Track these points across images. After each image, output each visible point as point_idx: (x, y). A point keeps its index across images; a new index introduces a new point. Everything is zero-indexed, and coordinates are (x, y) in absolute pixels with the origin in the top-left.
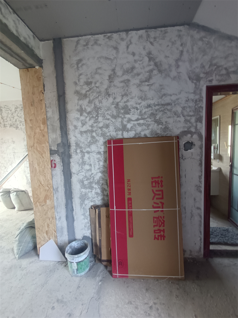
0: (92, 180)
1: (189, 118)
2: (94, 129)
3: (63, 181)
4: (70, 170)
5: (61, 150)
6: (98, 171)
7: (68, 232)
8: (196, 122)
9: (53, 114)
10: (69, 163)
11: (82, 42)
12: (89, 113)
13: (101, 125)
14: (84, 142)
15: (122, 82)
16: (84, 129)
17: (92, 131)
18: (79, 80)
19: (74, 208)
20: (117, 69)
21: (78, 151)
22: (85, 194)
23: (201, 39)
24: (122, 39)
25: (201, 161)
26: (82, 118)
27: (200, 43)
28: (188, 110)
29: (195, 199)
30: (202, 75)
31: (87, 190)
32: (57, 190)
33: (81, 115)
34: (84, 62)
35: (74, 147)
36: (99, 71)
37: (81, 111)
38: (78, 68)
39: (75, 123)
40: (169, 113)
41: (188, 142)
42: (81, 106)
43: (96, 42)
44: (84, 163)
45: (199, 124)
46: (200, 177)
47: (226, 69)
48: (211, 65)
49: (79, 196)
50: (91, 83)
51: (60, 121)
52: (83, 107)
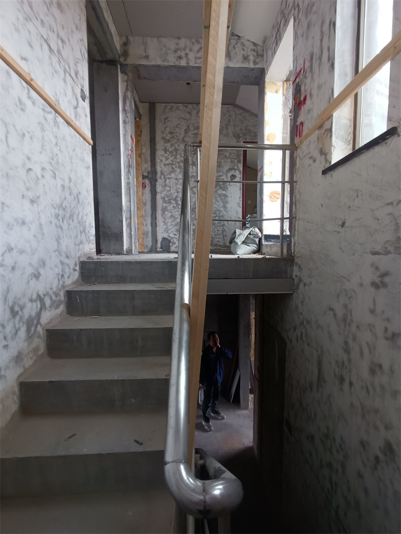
0: (171, 198)
1: (233, 160)
2: (174, 163)
3: (150, 198)
4: (156, 190)
5: (150, 176)
6: (175, 191)
7: (152, 235)
8: (238, 162)
9: (146, 151)
10: (155, 185)
11: (168, 107)
12: (171, 152)
13: (178, 160)
14: (166, 172)
15: (193, 134)
16: (167, 162)
17: (172, 164)
18: (165, 131)
19: (157, 217)
20: (190, 126)
21: (162, 177)
22: (166, 207)
23: (240, 114)
24: (194, 109)
25: (240, 187)
26: (166, 155)
27: (240, 116)
28: (233, 155)
29: (237, 212)
30: (241, 135)
31: (167, 205)
32: (145, 204)
33: (165, 153)
34: (169, 119)
35: (160, 175)
36: (179, 126)
37: (166, 150)
38: (165, 123)
39: (161, 158)
40: (221, 156)
41: (233, 175)
42: (165, 147)
43: (177, 108)
44: (166, 185)
45: (239, 164)
46: (240, 197)
47: (254, 133)
48: (246, 130)
49: (161, 208)
50: (173, 133)
51: (151, 156)
52: (167, 148)
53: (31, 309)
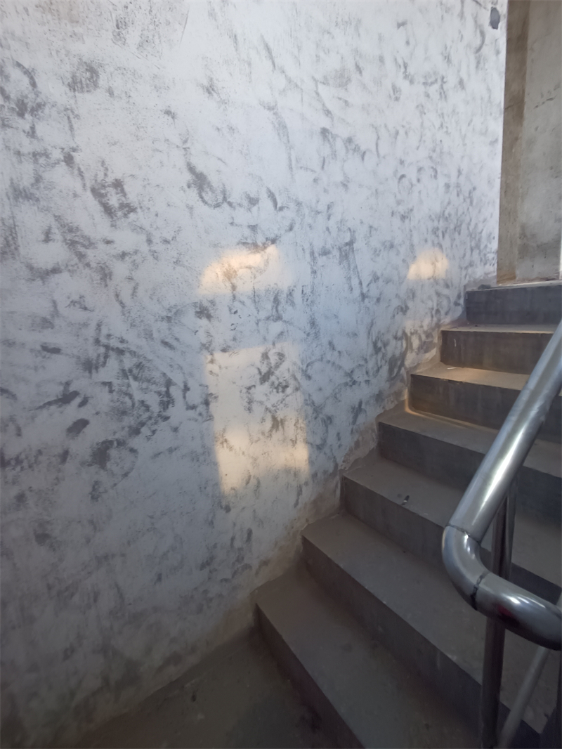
53: (394, 348)
